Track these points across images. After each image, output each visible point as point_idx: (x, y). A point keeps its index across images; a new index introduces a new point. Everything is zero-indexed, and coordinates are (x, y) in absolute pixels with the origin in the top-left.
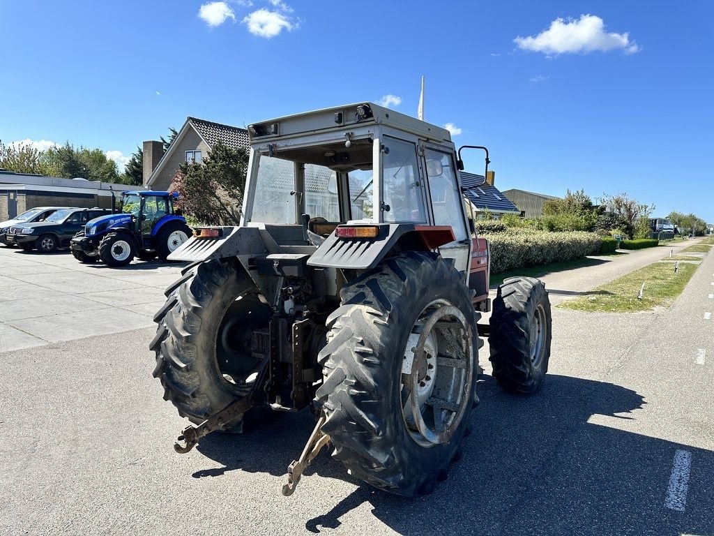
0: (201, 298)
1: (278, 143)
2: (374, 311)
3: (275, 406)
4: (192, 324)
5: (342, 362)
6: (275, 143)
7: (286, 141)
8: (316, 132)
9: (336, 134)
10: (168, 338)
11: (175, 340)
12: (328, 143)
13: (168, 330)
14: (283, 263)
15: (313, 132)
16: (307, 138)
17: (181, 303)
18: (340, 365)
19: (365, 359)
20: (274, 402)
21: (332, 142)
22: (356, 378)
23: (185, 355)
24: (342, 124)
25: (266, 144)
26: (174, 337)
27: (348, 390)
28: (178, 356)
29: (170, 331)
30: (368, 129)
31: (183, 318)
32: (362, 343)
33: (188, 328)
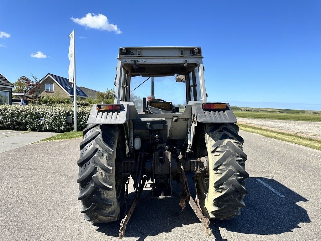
0: (112, 145)
1: (139, 60)
2: (236, 141)
3: (161, 197)
4: (111, 161)
5: (231, 166)
6: (137, 59)
7: (146, 60)
8: (167, 57)
9: (178, 59)
10: (98, 173)
11: (103, 172)
12: (172, 63)
13: (96, 168)
14: (153, 122)
15: (165, 57)
16: (159, 59)
17: (101, 150)
18: (230, 167)
19: (241, 163)
20: (160, 195)
21: (174, 63)
22: (239, 172)
23: (110, 181)
24: (183, 55)
25: (130, 60)
26: (102, 171)
27: (236, 178)
28: (106, 182)
29: (98, 168)
30: (197, 59)
31: (106, 159)
32: (238, 156)
33: (110, 165)
